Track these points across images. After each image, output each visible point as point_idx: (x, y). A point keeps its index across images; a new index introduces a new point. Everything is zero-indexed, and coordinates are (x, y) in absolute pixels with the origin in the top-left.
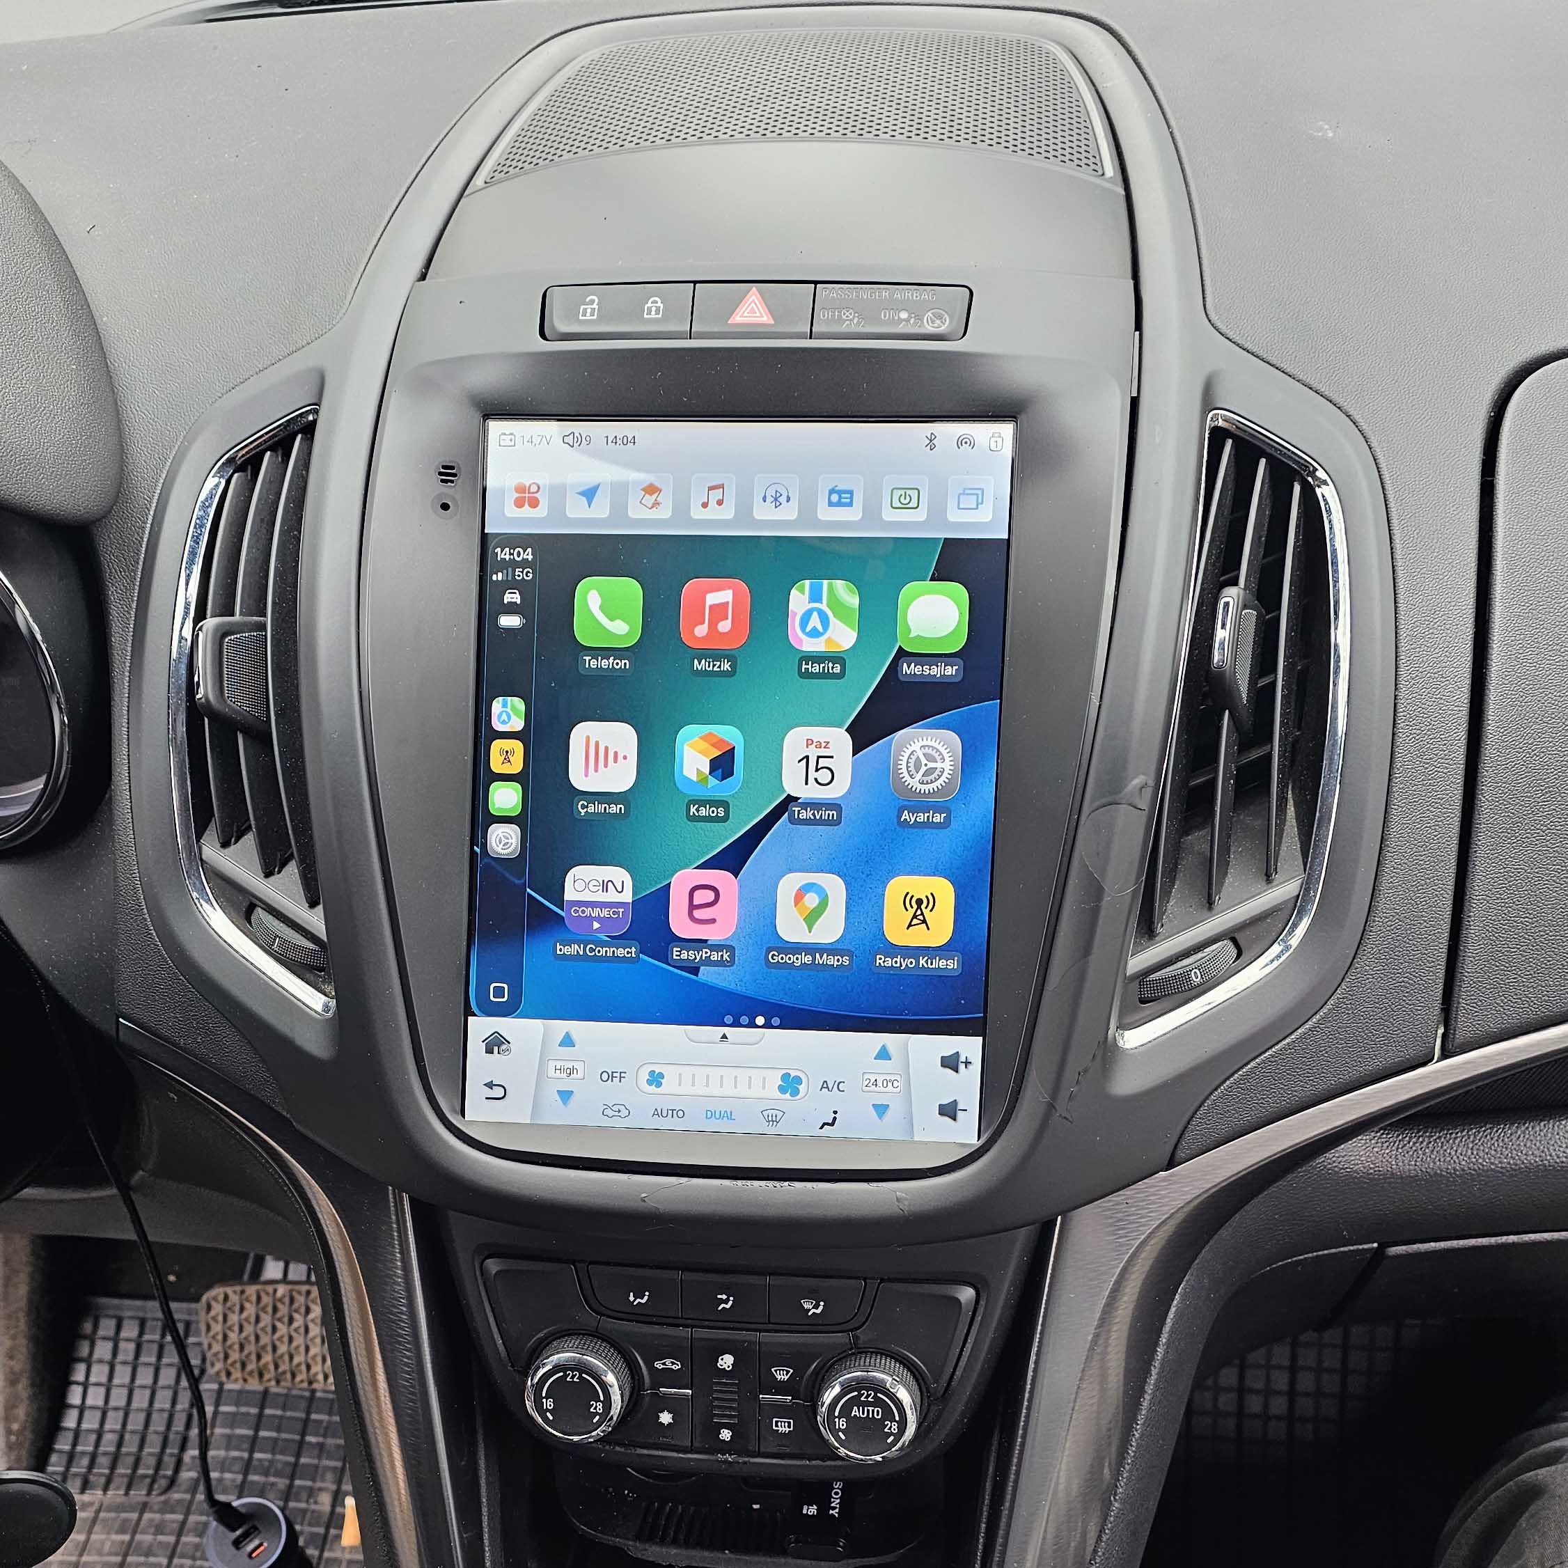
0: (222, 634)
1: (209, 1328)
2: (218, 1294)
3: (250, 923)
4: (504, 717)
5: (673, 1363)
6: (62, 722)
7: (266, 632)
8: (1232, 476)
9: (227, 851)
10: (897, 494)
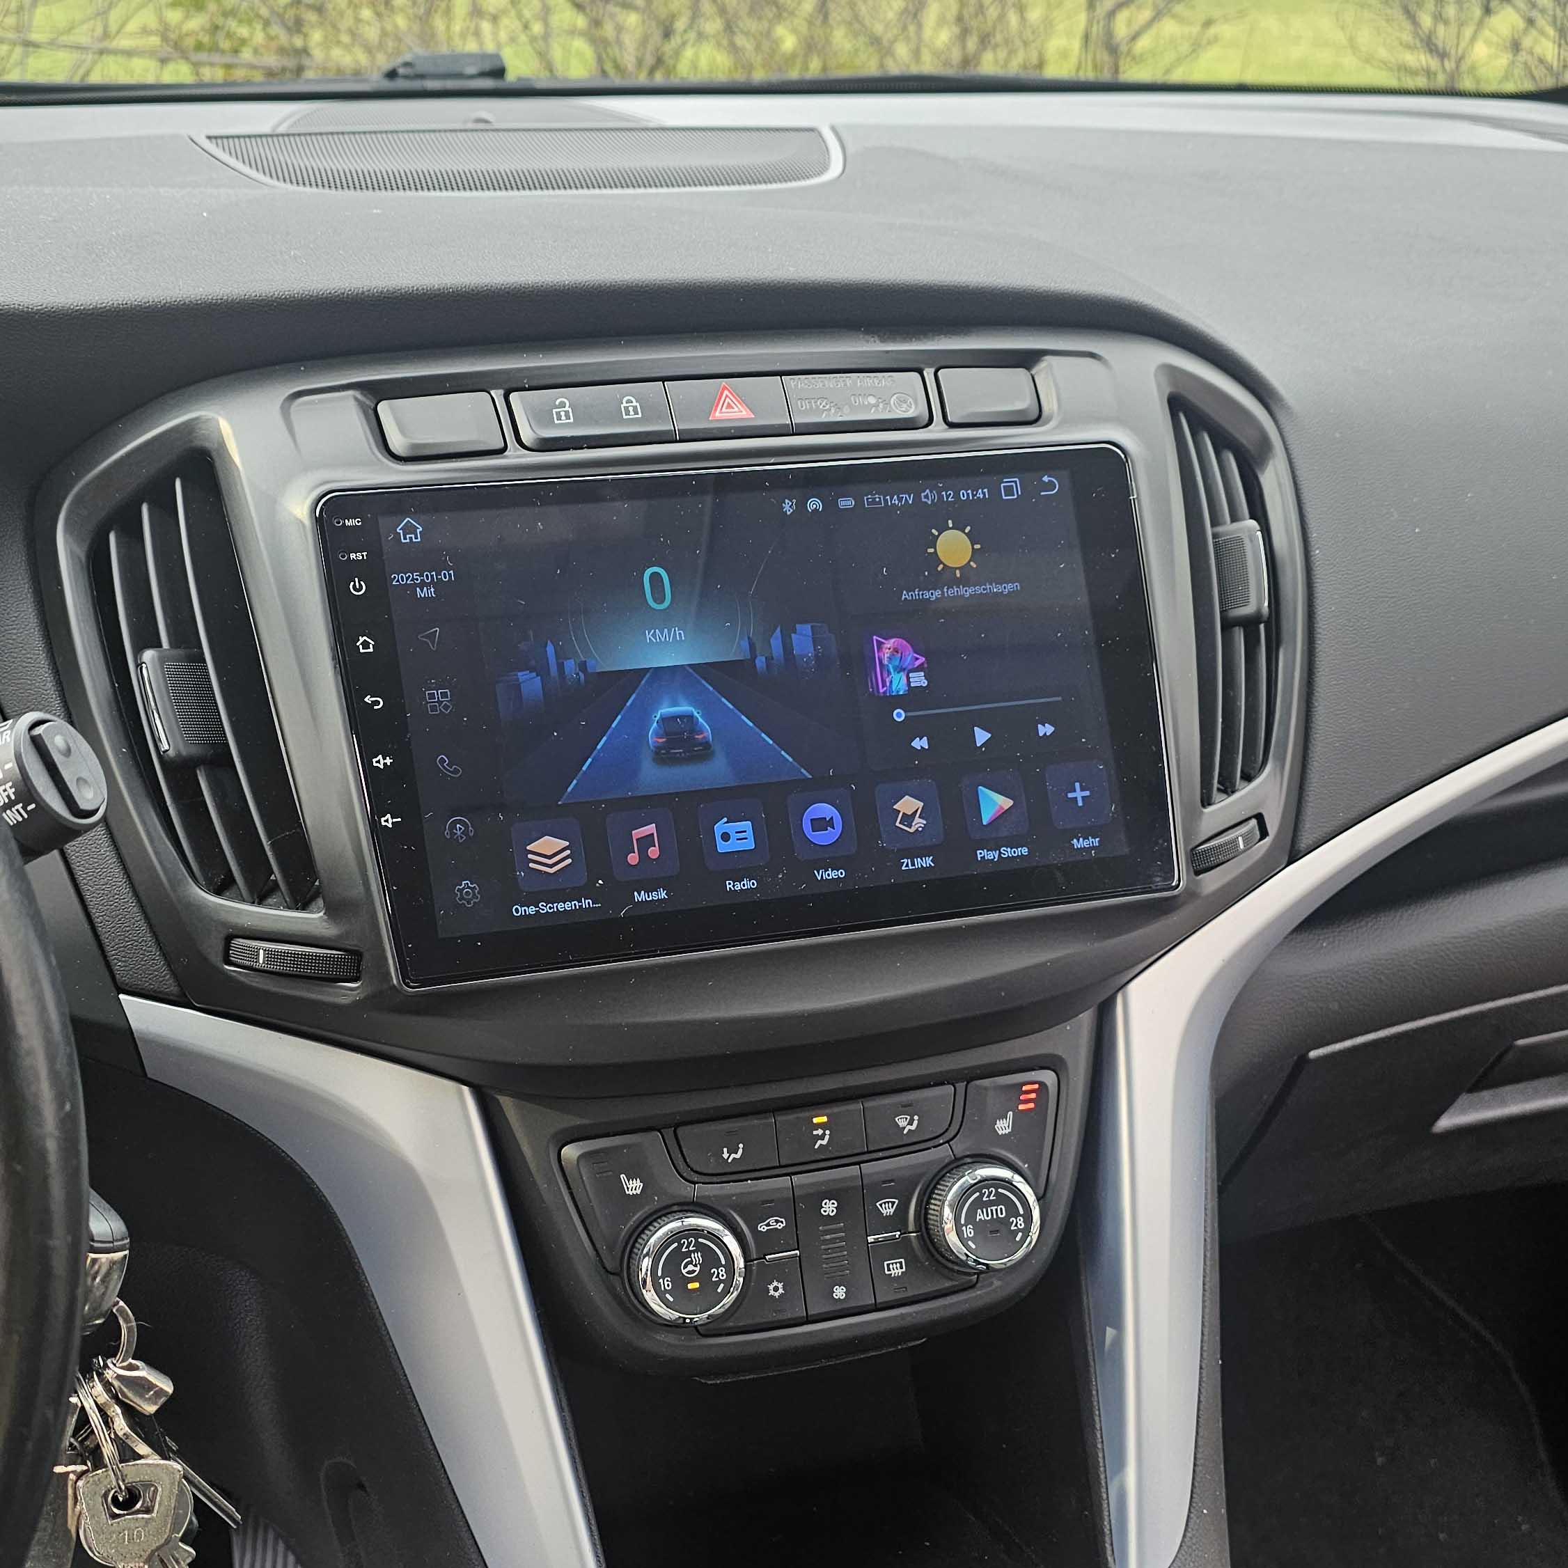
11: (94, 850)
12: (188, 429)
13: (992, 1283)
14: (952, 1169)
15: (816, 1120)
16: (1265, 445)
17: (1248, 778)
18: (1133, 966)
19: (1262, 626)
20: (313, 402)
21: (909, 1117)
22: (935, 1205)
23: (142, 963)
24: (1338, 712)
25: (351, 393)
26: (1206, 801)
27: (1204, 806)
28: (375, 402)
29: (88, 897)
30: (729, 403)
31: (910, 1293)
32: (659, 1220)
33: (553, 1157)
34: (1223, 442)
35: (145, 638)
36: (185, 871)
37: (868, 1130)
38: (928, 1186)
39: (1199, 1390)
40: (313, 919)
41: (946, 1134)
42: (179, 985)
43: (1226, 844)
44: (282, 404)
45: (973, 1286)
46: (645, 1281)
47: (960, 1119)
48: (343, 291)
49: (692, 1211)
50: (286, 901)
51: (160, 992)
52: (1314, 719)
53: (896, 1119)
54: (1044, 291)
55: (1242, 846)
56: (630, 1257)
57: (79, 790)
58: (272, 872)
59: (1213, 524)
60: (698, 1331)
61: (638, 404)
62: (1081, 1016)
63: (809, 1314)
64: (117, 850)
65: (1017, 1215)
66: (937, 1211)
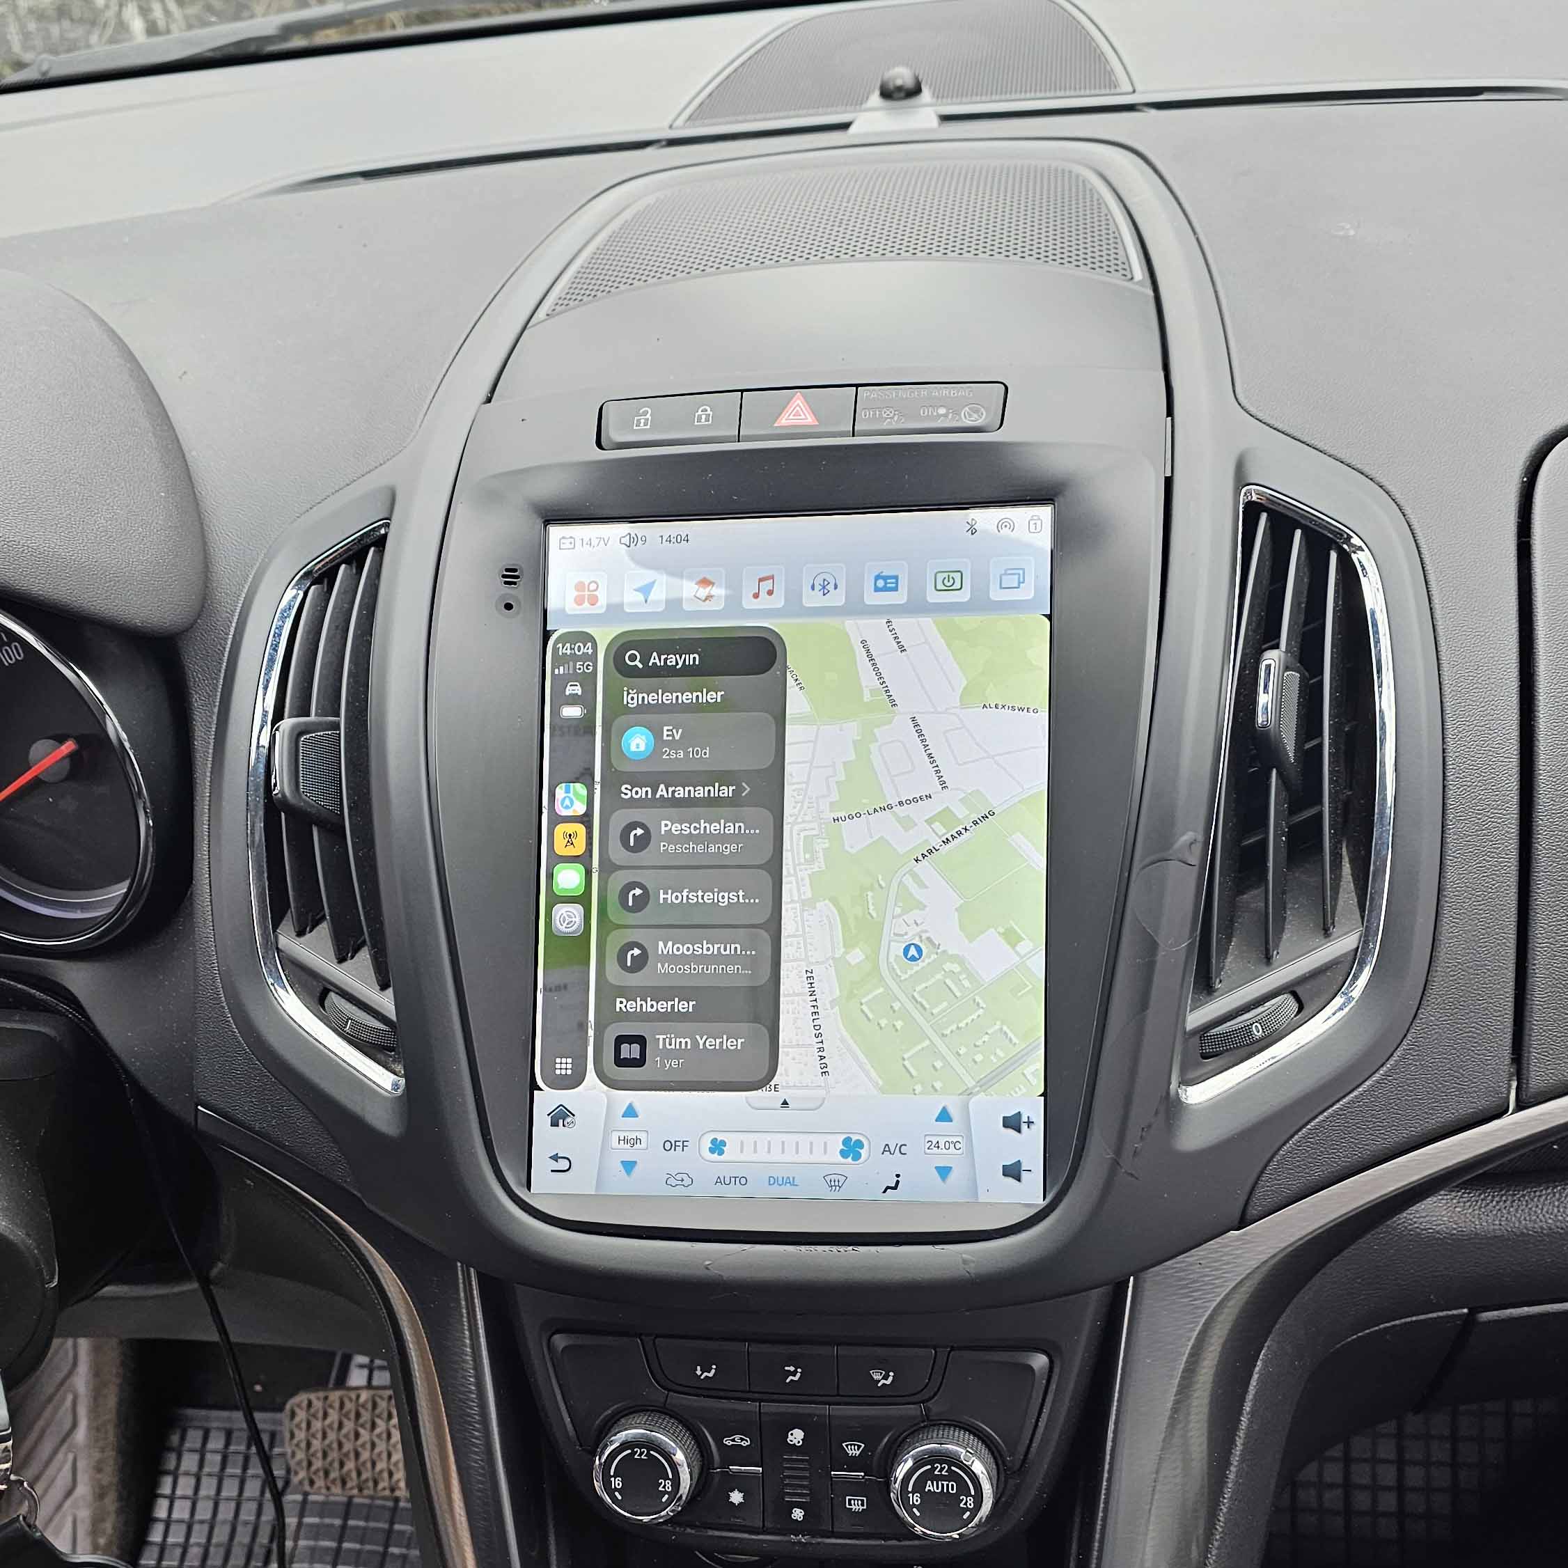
0: (298, 733)
1: (292, 1436)
2: (301, 1402)
3: (323, 1007)
4: (567, 802)
5: (742, 1440)
6: (148, 826)
7: (339, 729)
8: (1269, 547)
9: (302, 939)
10: (940, 577)
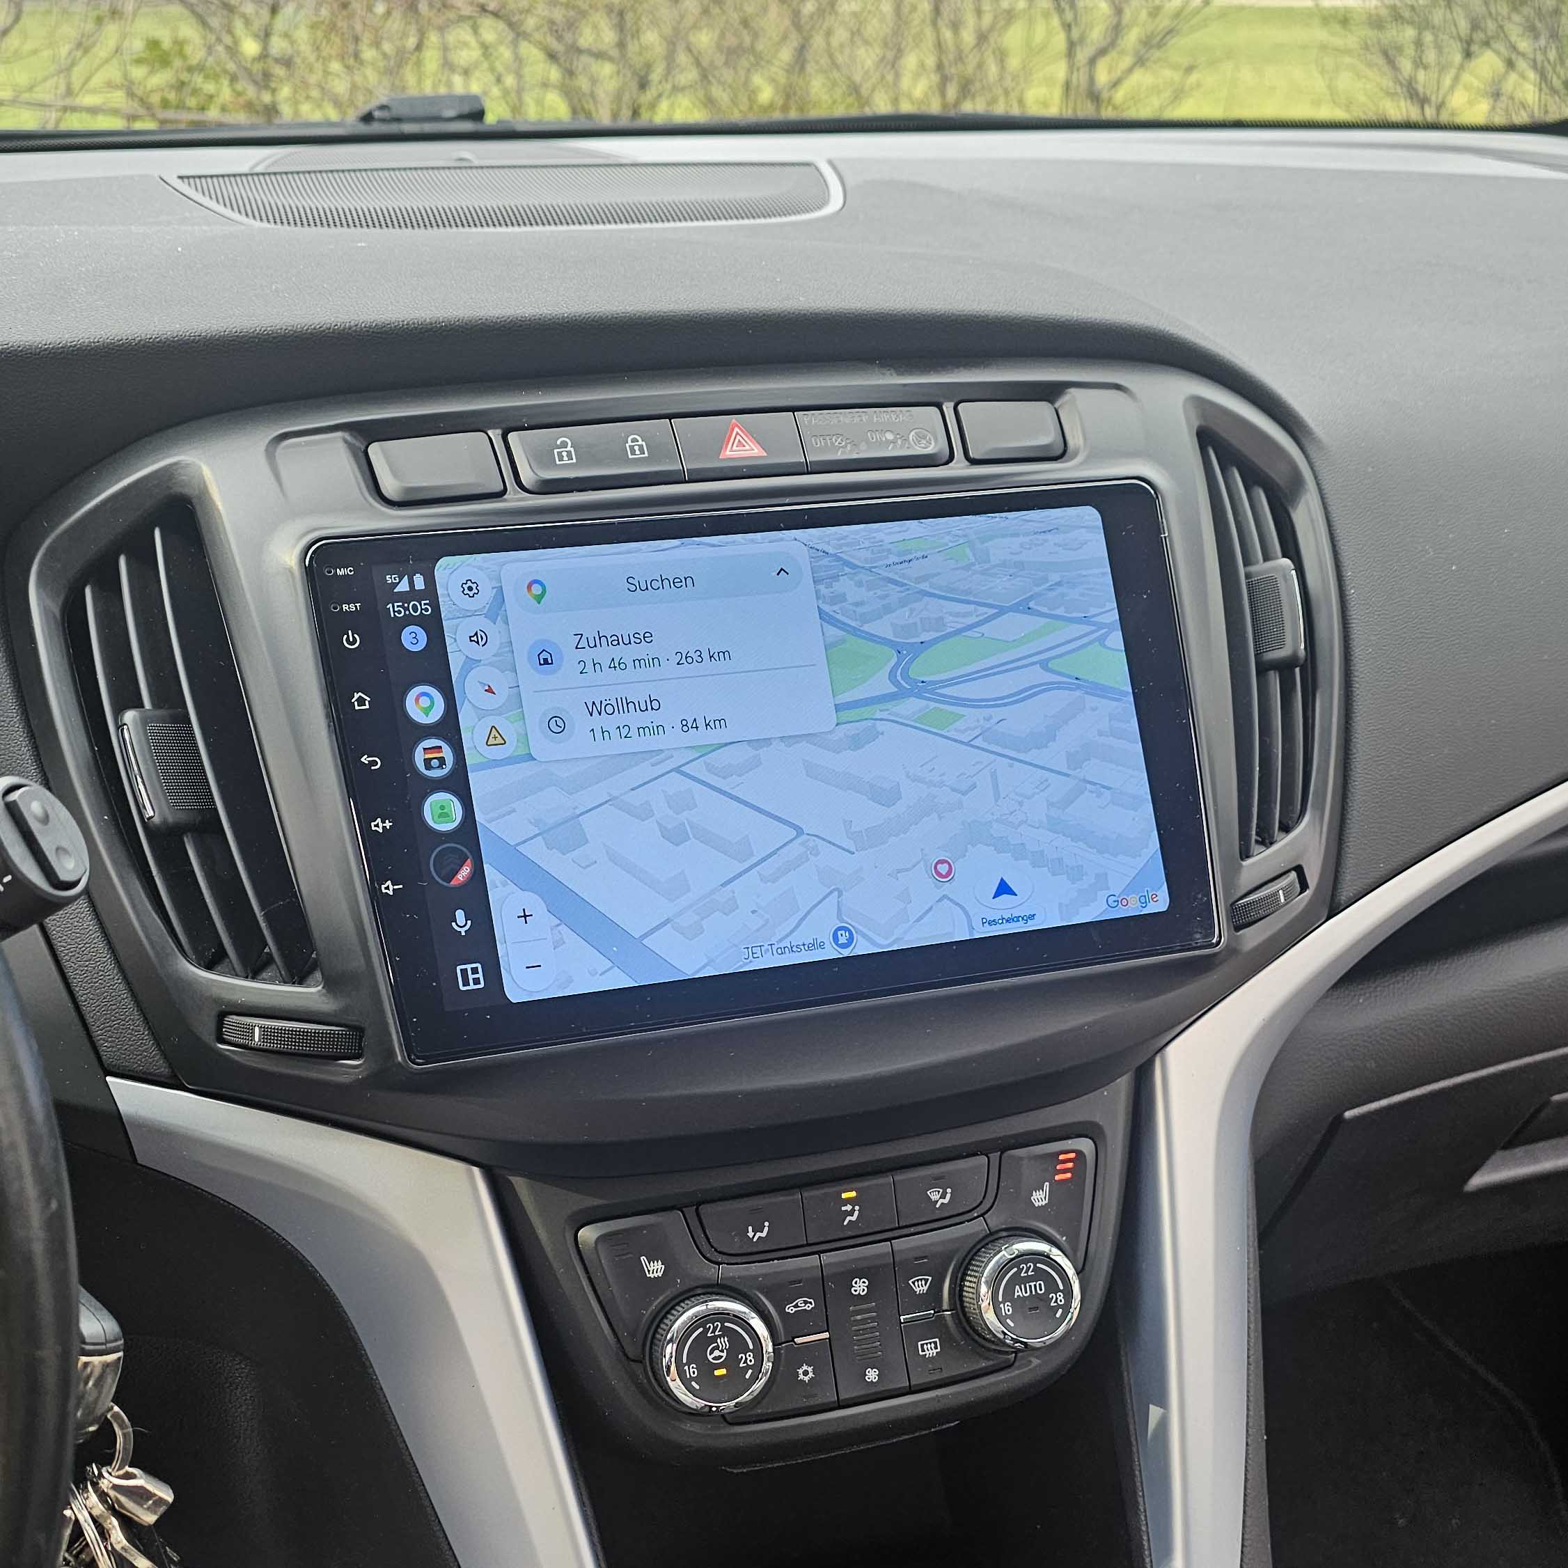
11: (76, 924)
12: (167, 473)
13: (1030, 1362)
14: (987, 1244)
15: (844, 1196)
16: (1297, 481)
17: (1286, 829)
18: (1173, 1026)
19: (1297, 670)
20: (299, 445)
21: (941, 1190)
22: (971, 1282)
23: (130, 1043)
24: (1377, 759)
25: (339, 434)
26: (1245, 854)
27: (1242, 860)
28: (366, 444)
29: (70, 974)
30: (739, 441)
31: (945, 1374)
32: (682, 1304)
33: (569, 1236)
34: (1254, 478)
35: (127, 698)
36: (174, 947)
37: (899, 1204)
38: (964, 1260)
39: (1246, 1467)
40: (312, 993)
41: (981, 1206)
42: (170, 1066)
43: (1267, 897)
44: (267, 446)
45: (1009, 1366)
46: (668, 1368)
47: (995, 1193)
48: (328, 326)
49: (717, 1294)
50: (281, 975)
51: (150, 1074)
52: (1352, 767)
53: (928, 1192)
54: (1067, 320)
55: (1283, 900)
56: (652, 1343)
57: (59, 859)
58: (267, 945)
59: (1245, 565)
60: (725, 1420)
61: (644, 443)
62: (1119, 1080)
63: (841, 1398)
64: (101, 924)
65: (1057, 1290)
66: (973, 1288)
